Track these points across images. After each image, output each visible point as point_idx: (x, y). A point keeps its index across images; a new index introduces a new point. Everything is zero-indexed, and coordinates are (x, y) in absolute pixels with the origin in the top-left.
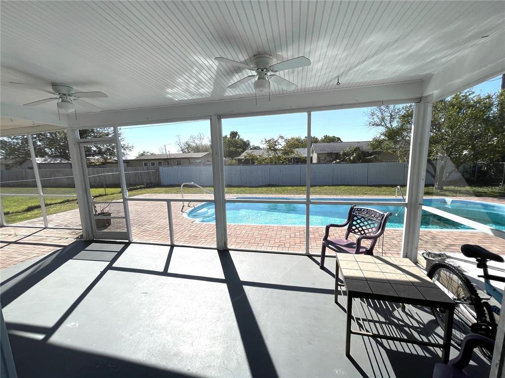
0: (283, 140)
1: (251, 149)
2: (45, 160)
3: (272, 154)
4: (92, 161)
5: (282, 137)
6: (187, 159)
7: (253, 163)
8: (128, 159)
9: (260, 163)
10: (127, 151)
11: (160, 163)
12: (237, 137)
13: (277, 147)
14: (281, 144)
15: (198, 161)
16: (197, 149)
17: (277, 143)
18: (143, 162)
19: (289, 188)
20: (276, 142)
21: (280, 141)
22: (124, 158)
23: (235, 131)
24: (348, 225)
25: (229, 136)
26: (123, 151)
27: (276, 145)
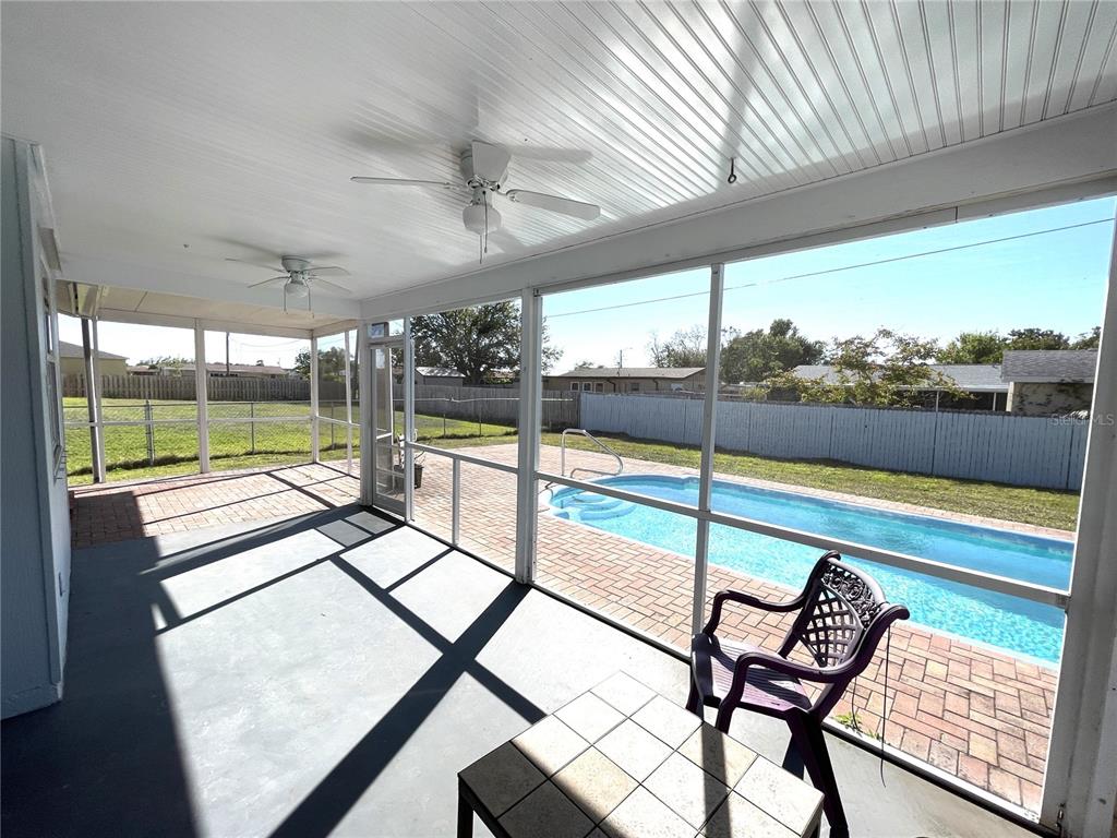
0: (890, 341)
1: (826, 363)
2: (432, 371)
3: (853, 378)
4: (497, 375)
5: (886, 334)
6: (651, 381)
7: (798, 399)
8: (552, 374)
9: (814, 400)
10: (551, 361)
11: (599, 385)
12: (790, 332)
13: (869, 359)
14: (885, 351)
15: (674, 386)
16: (683, 360)
17: (869, 350)
18: (584, 382)
19: (882, 476)
20: (867, 346)
21: (881, 343)
22: (543, 373)
23: (785, 319)
24: (799, 611)
25: (767, 331)
26: (544, 359)
27: (869, 354)
